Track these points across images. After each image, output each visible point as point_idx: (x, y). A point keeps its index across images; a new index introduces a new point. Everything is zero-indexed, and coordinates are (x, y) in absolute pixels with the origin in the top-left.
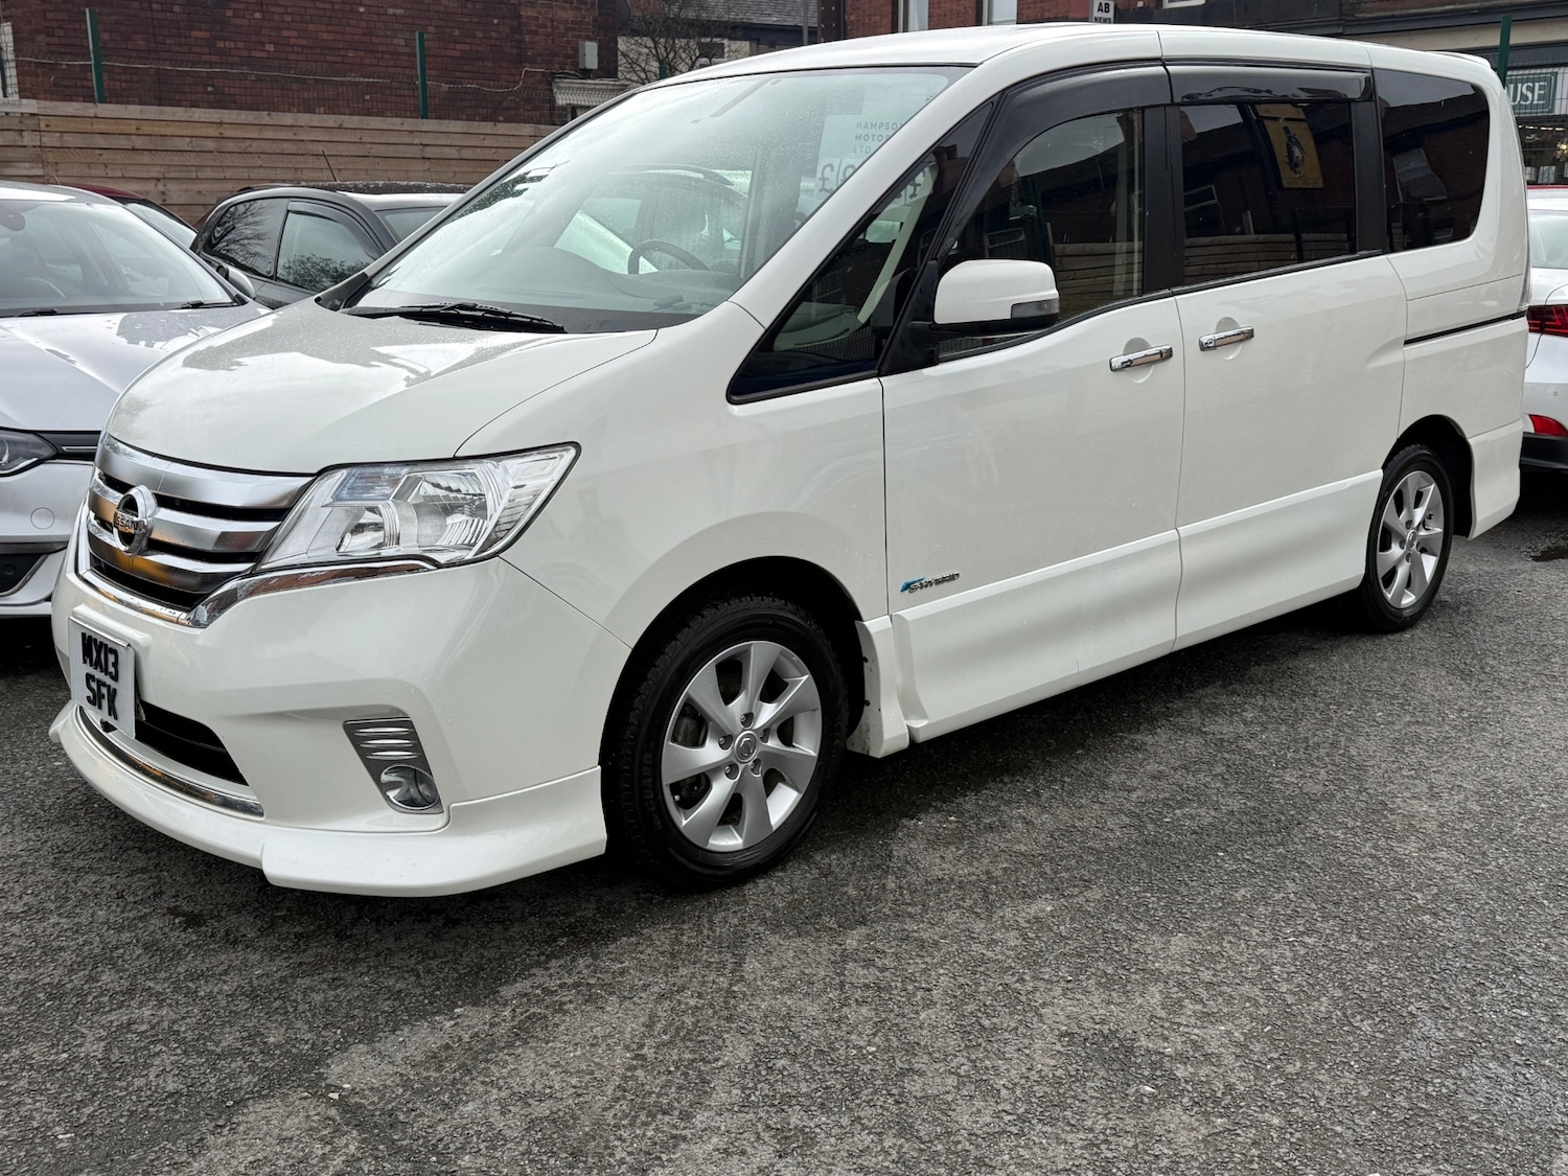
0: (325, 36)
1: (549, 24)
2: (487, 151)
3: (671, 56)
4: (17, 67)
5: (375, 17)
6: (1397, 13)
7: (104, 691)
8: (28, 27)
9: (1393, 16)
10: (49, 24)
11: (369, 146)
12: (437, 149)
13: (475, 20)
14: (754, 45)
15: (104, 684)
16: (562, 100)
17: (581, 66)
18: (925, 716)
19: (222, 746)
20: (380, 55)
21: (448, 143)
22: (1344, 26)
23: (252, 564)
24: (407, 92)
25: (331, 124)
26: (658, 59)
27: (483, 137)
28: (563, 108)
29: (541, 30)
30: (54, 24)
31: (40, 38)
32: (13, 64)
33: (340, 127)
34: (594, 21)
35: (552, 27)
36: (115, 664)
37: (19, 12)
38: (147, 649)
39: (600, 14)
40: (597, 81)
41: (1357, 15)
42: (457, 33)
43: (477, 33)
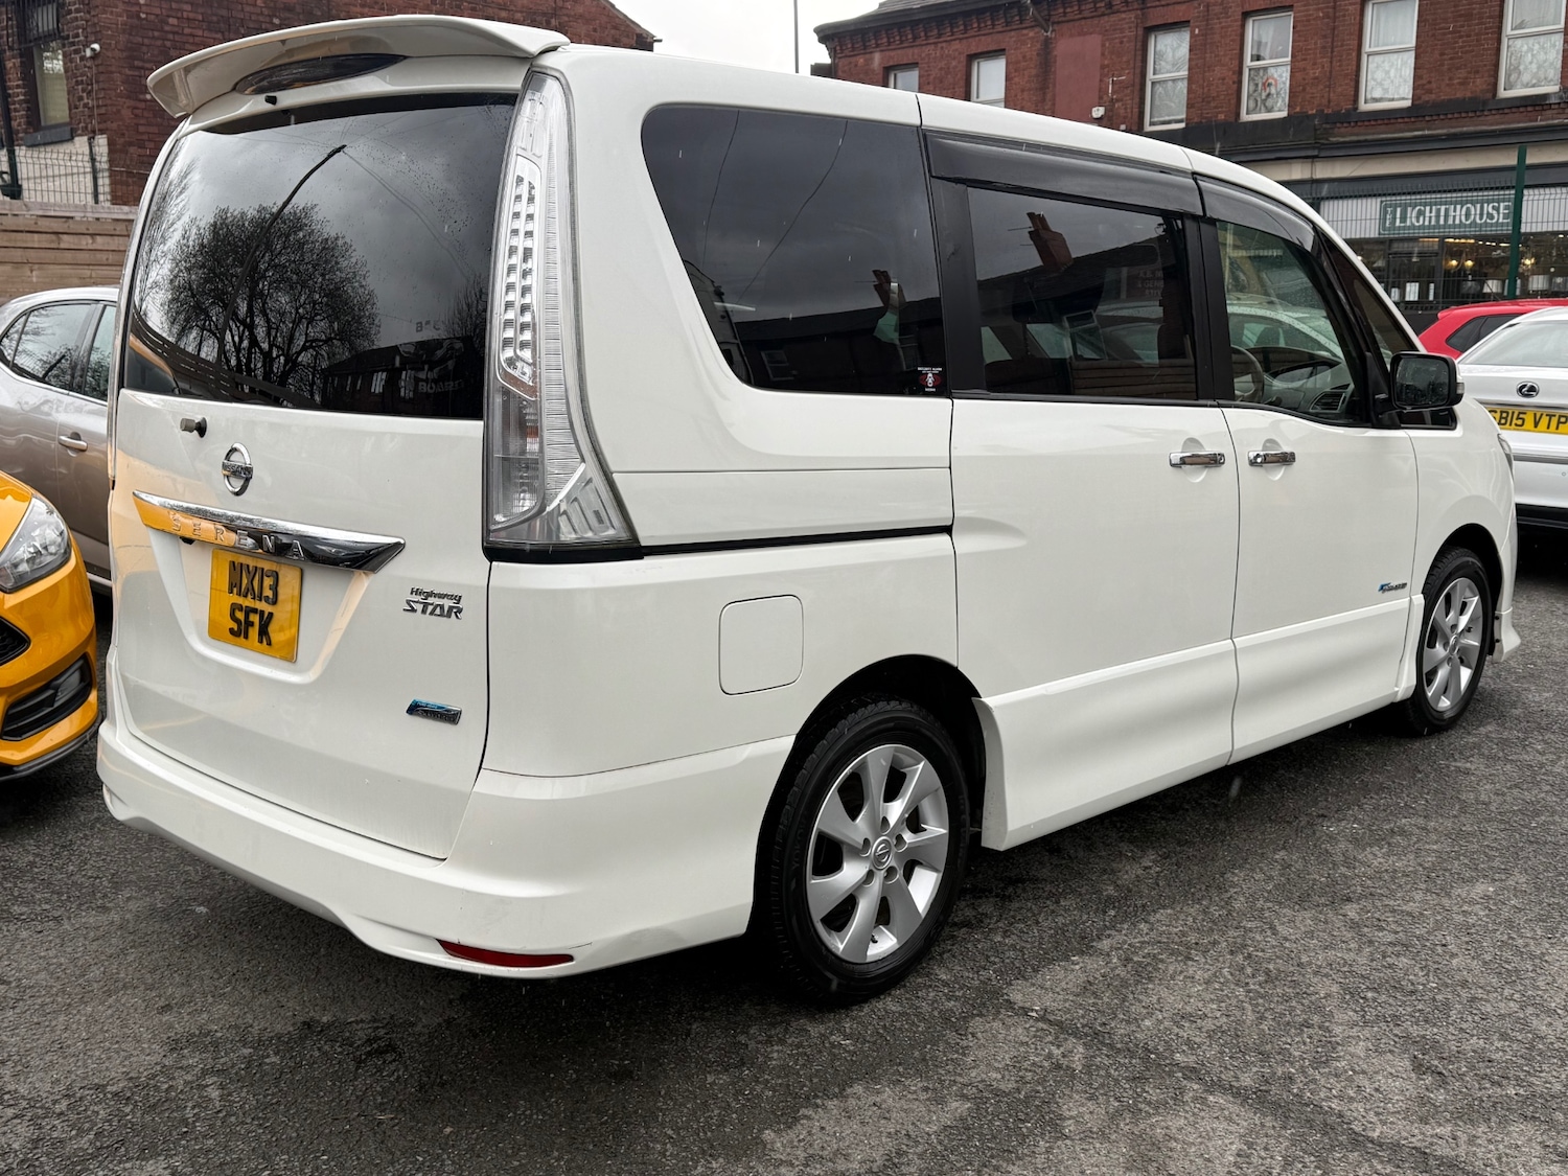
4: (110, 176)
6: (1370, 137)
8: (122, 140)
9: (1366, 141)
10: (140, 138)
22: (1320, 149)
30: (145, 137)
31: (132, 150)
32: (106, 174)
37: (114, 126)
41: (1331, 139)
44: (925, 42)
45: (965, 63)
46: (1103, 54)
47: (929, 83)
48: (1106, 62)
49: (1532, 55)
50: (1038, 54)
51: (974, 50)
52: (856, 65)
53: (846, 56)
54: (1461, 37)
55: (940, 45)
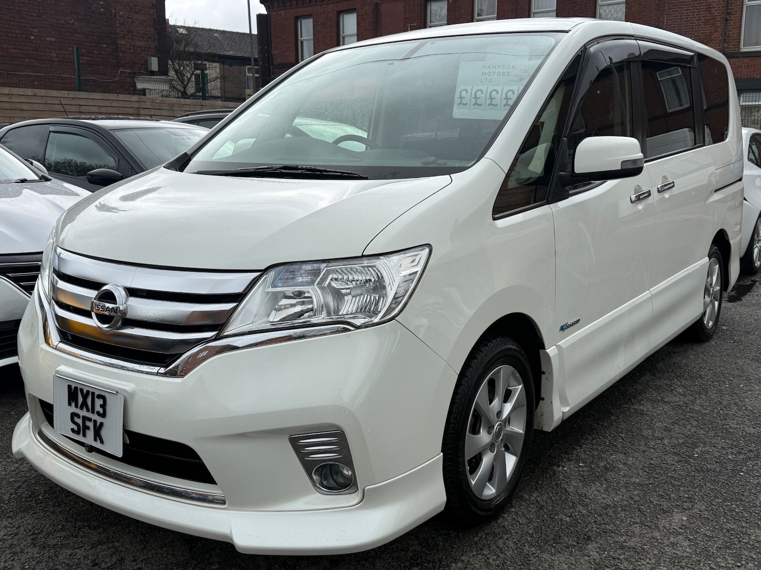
0: (13, 51)
1: (132, 48)
2: (114, 109)
3: (182, 68)
5: (40, 42)
7: (90, 424)
11: (50, 105)
12: (87, 107)
13: (93, 45)
14: (222, 65)
15: (90, 420)
16: (140, 86)
17: (149, 70)
18: (568, 405)
19: (200, 459)
20: (42, 61)
21: (93, 104)
23: (215, 333)
24: (58, 81)
25: (29, 93)
26: (175, 70)
27: (111, 101)
28: (140, 90)
29: (128, 51)
33: (35, 95)
34: (156, 47)
35: (134, 49)
36: (103, 406)
38: (132, 394)
39: (158, 43)
40: (158, 77)
42: (84, 51)
43: (95, 51)
44: (315, 4)
45: (336, 15)
46: (405, 12)
47: (318, 25)
48: (407, 16)
49: (611, 14)
50: (373, 12)
51: (340, 9)
52: (280, 15)
53: (275, 10)
54: (577, 5)
55: (323, 6)
